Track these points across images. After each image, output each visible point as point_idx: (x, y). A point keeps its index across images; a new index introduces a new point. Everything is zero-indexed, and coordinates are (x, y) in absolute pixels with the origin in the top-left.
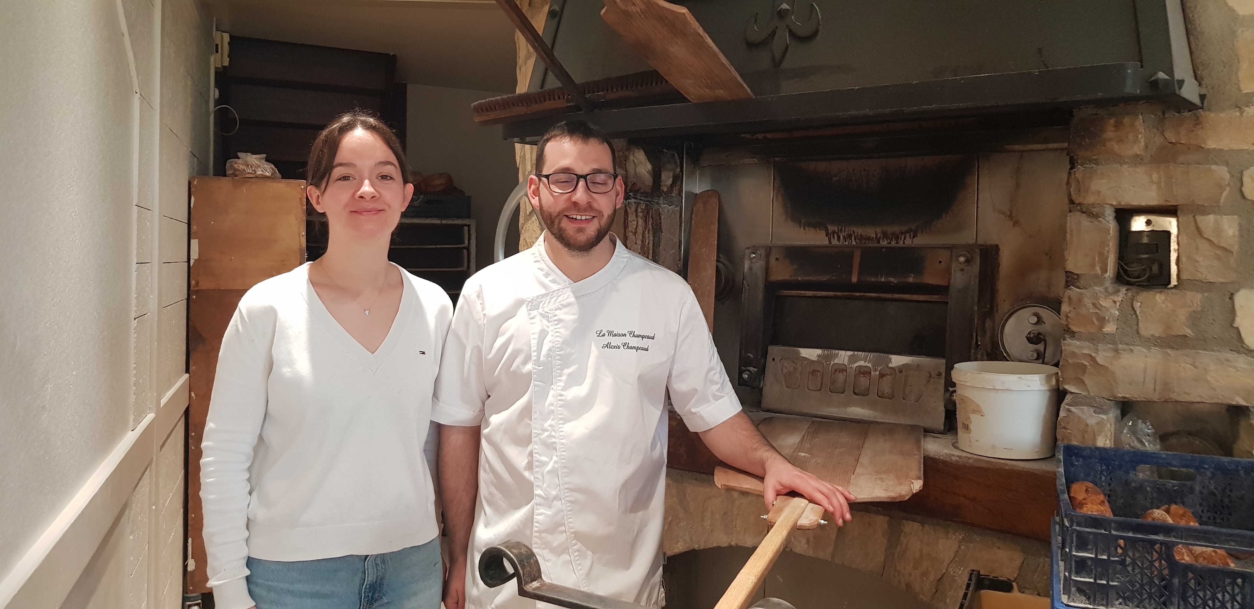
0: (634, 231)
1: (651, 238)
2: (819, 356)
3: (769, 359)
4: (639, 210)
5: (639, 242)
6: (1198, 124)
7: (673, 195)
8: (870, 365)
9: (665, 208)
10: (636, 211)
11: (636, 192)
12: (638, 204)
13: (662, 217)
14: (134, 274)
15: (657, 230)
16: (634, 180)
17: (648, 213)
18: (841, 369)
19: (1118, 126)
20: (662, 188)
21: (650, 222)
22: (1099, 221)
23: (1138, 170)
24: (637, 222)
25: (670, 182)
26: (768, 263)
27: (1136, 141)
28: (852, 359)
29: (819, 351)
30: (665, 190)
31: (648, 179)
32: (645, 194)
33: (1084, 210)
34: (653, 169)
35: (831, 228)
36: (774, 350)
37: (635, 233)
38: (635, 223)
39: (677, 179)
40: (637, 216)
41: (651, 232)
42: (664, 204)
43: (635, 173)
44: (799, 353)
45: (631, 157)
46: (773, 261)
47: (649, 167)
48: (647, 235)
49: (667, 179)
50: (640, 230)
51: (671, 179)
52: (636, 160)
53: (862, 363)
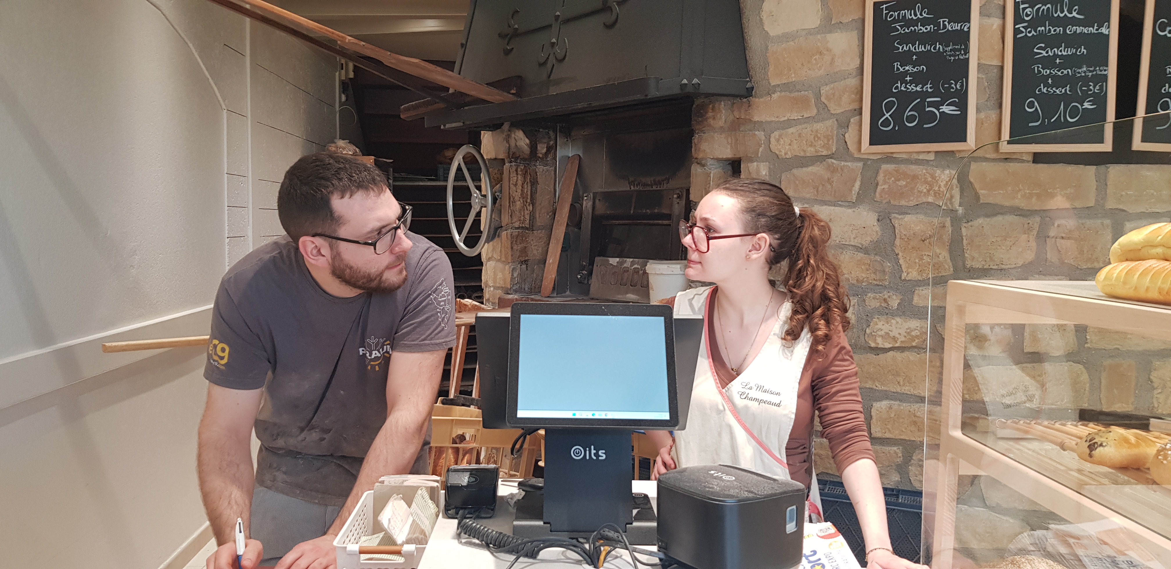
0: (514, 183)
1: (529, 188)
2: (617, 262)
3: (595, 265)
4: (519, 170)
5: (519, 191)
6: (749, 106)
7: (548, 159)
8: (639, 267)
9: (540, 168)
10: (516, 171)
11: (516, 158)
12: (518, 166)
13: (538, 174)
14: (226, 212)
15: (534, 183)
16: (514, 150)
17: (526, 172)
18: (626, 270)
19: (713, 109)
20: (538, 155)
21: (529, 178)
22: (705, 169)
23: (722, 136)
24: (517, 178)
25: (545, 150)
26: (594, 203)
27: (721, 118)
28: (633, 263)
29: (618, 259)
30: (541, 156)
31: (526, 150)
32: (524, 159)
33: (699, 162)
34: (531, 143)
35: (631, 179)
36: (598, 259)
37: (516, 185)
38: (516, 178)
39: (551, 149)
40: (517, 174)
41: (529, 184)
42: (540, 165)
43: (516, 145)
44: (608, 261)
45: (513, 135)
46: (597, 201)
47: (527, 141)
48: (526, 187)
49: (542, 149)
50: (520, 183)
51: (545, 149)
52: (516, 138)
53: (636, 266)
